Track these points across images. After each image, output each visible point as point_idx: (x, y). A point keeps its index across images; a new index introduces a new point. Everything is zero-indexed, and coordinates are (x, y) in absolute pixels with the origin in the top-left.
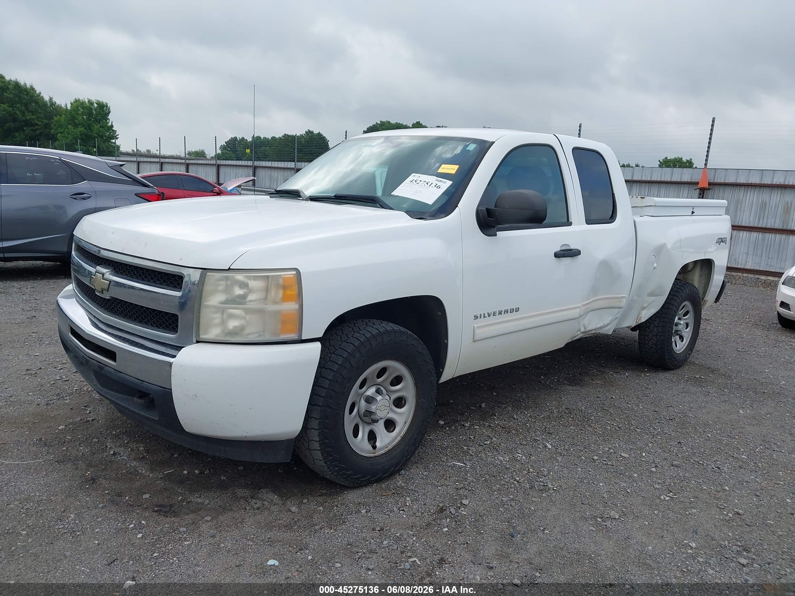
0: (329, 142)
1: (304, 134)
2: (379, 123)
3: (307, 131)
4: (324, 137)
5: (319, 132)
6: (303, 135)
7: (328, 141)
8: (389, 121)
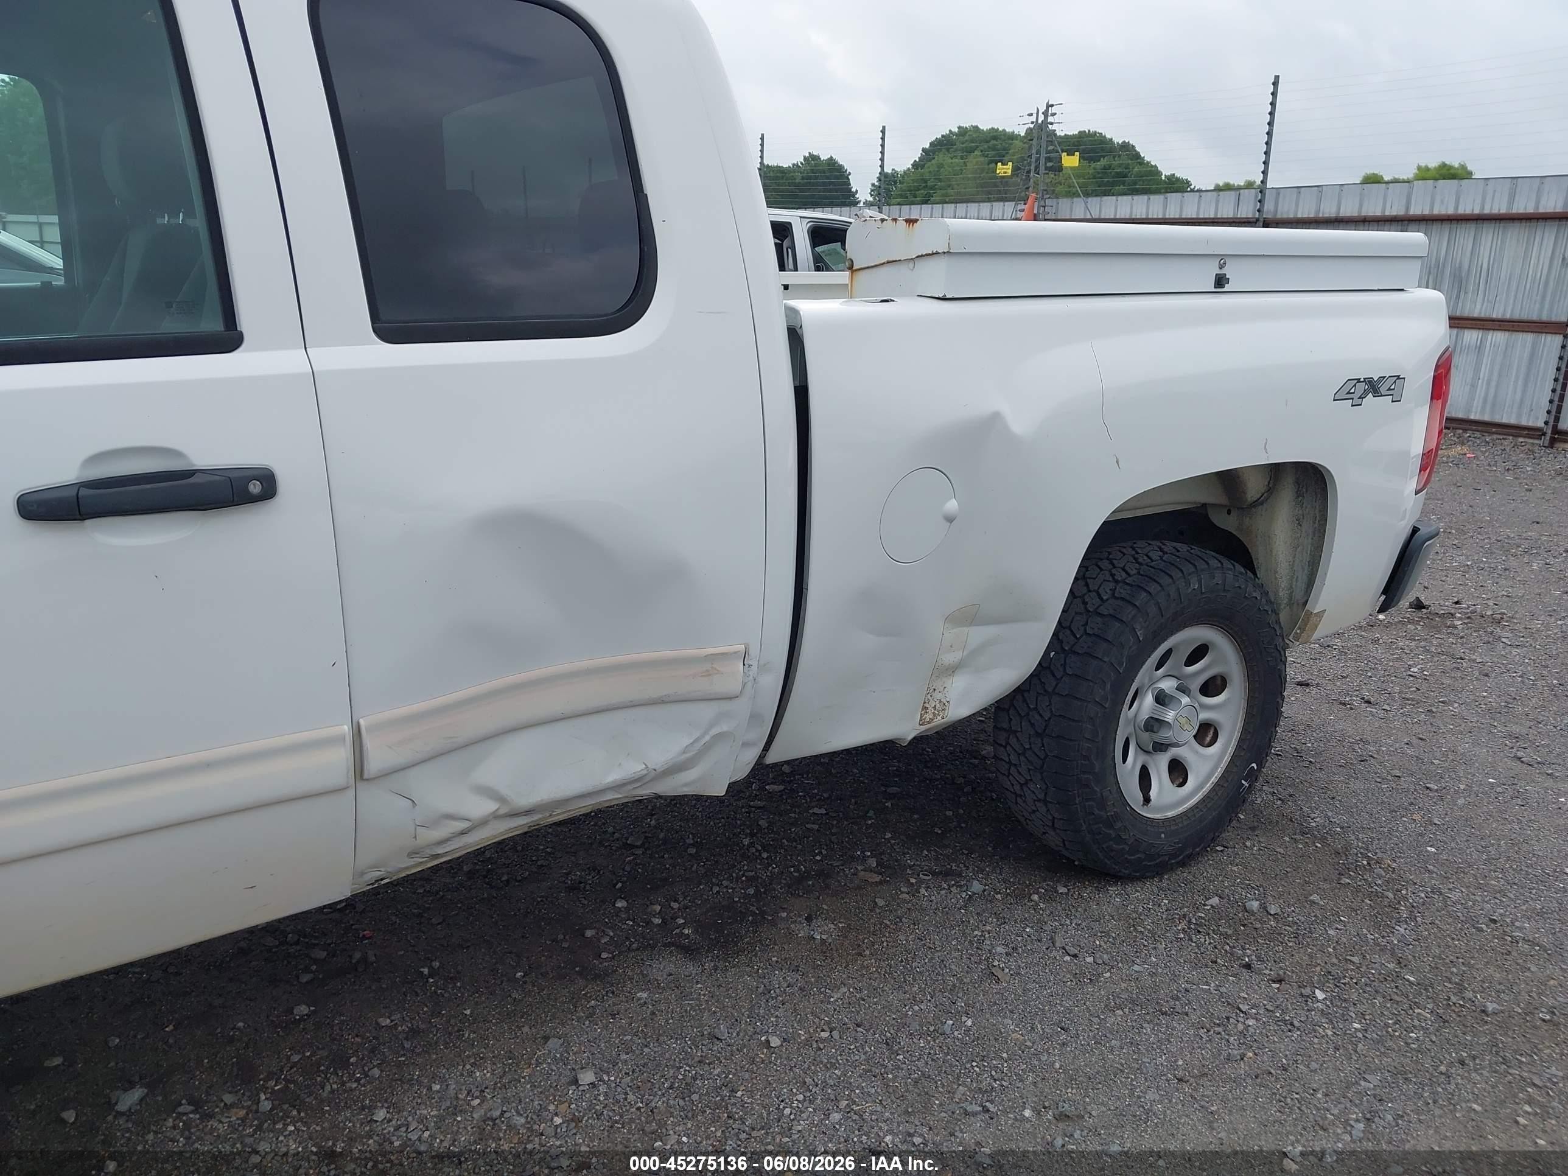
0: (850, 177)
1: (802, 163)
2: (956, 130)
3: (807, 155)
4: (841, 167)
5: (831, 157)
6: (799, 164)
7: (850, 174)
8: (977, 127)
